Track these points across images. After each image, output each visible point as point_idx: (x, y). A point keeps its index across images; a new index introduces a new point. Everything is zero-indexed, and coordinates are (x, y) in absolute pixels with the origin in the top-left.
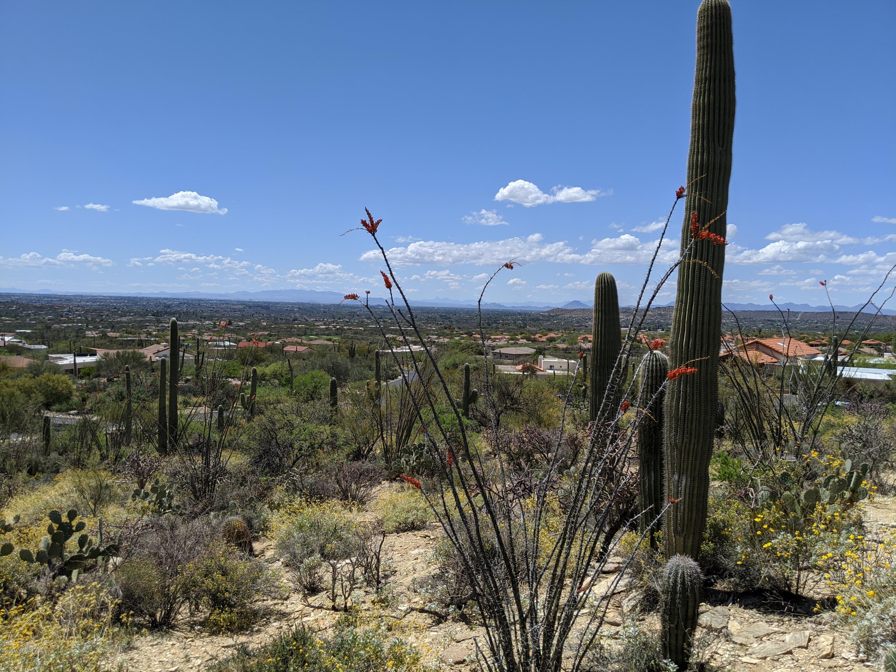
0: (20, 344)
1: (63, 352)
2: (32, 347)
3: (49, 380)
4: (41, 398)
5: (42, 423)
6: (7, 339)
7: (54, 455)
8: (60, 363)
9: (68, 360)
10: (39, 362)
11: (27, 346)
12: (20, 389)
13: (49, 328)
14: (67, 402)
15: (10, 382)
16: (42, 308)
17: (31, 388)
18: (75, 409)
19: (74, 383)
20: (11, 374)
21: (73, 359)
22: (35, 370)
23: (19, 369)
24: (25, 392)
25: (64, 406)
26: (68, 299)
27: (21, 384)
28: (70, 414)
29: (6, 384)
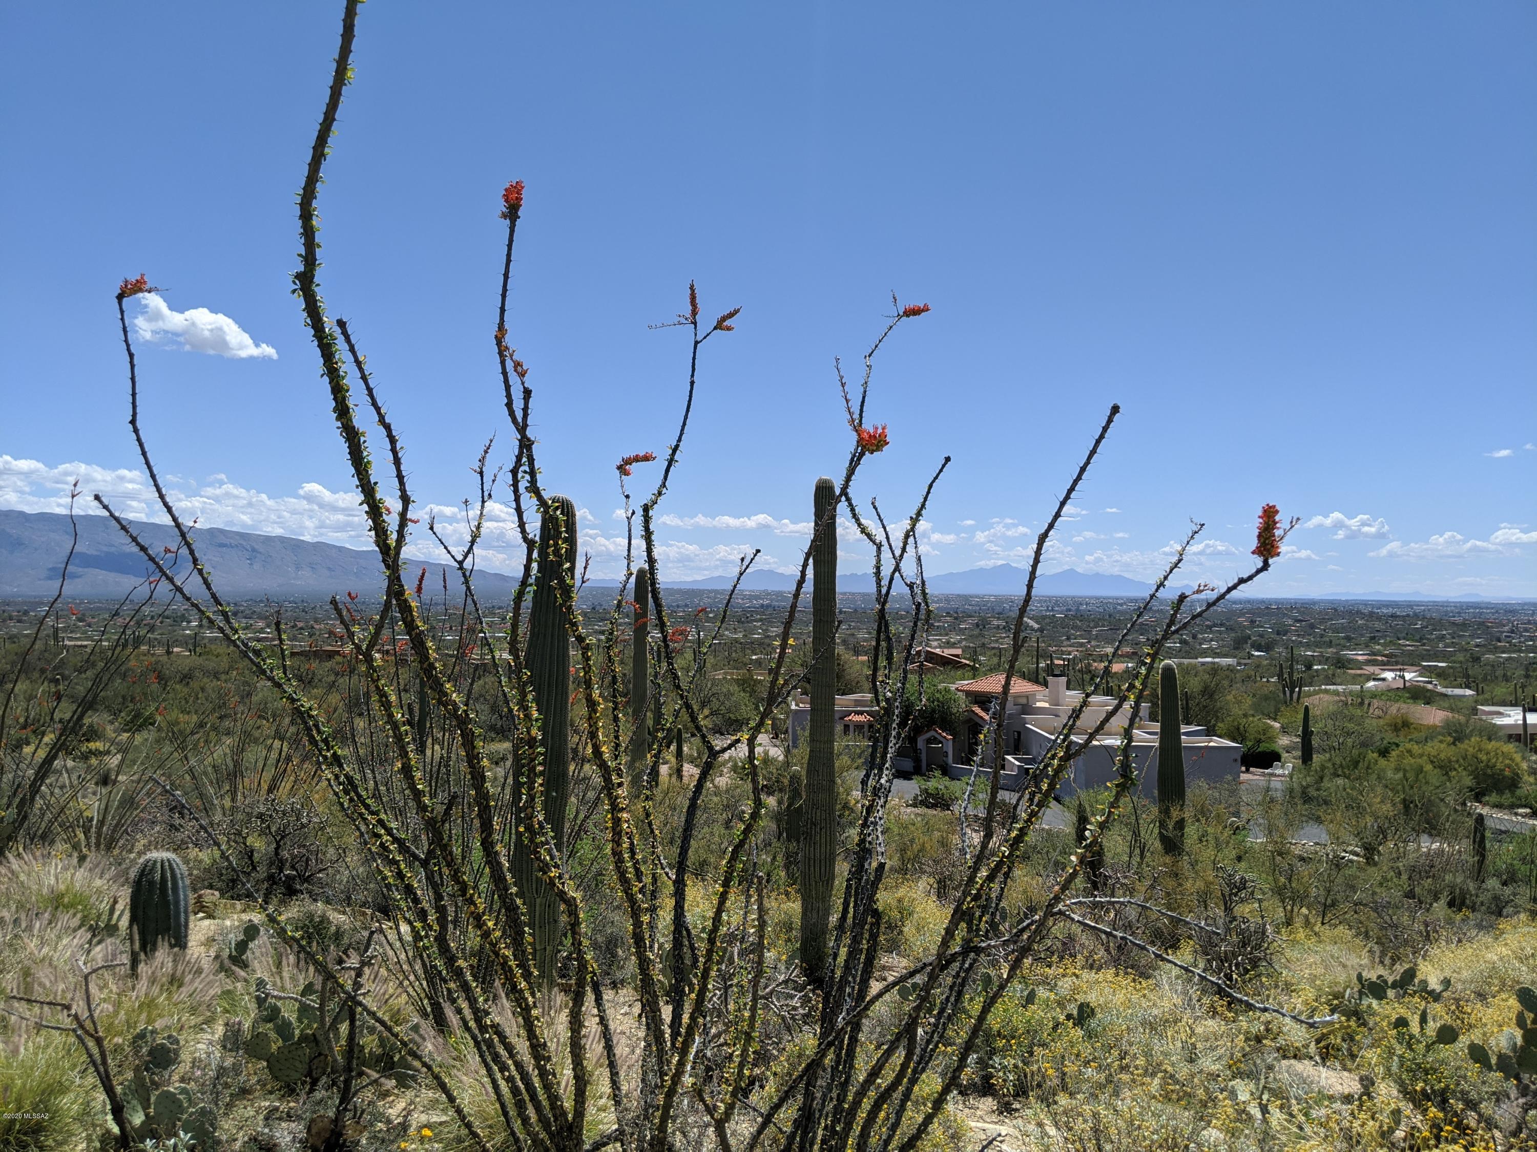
0: (1430, 686)
1: (1504, 704)
2: (1449, 691)
3: (1480, 750)
4: (1468, 781)
5: (1470, 823)
6: (1408, 676)
7: (1492, 883)
8: (1499, 721)
9: (1512, 717)
10: (1462, 719)
11: (1440, 689)
12: (1432, 762)
13: (1476, 659)
14: (1513, 793)
15: (1416, 748)
16: (1464, 626)
17: (1450, 761)
18: (1525, 806)
19: (1524, 758)
20: (1415, 735)
21: (1521, 717)
22: (1456, 731)
23: (1429, 727)
24: (1441, 767)
25: (1507, 798)
26: (1510, 610)
27: (1434, 753)
28: (1516, 814)
29: (1409, 751)
